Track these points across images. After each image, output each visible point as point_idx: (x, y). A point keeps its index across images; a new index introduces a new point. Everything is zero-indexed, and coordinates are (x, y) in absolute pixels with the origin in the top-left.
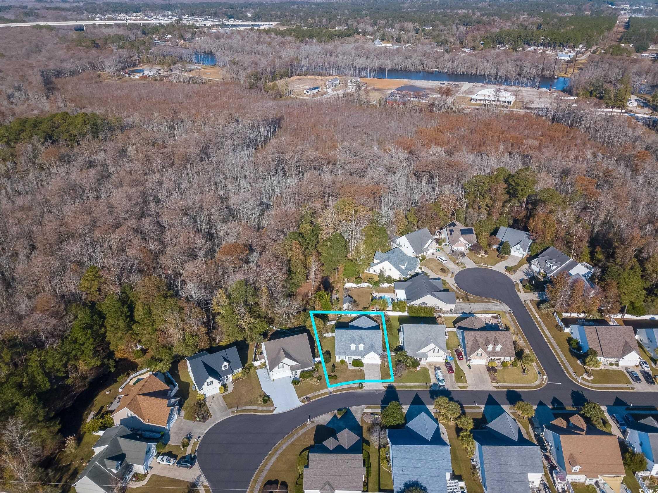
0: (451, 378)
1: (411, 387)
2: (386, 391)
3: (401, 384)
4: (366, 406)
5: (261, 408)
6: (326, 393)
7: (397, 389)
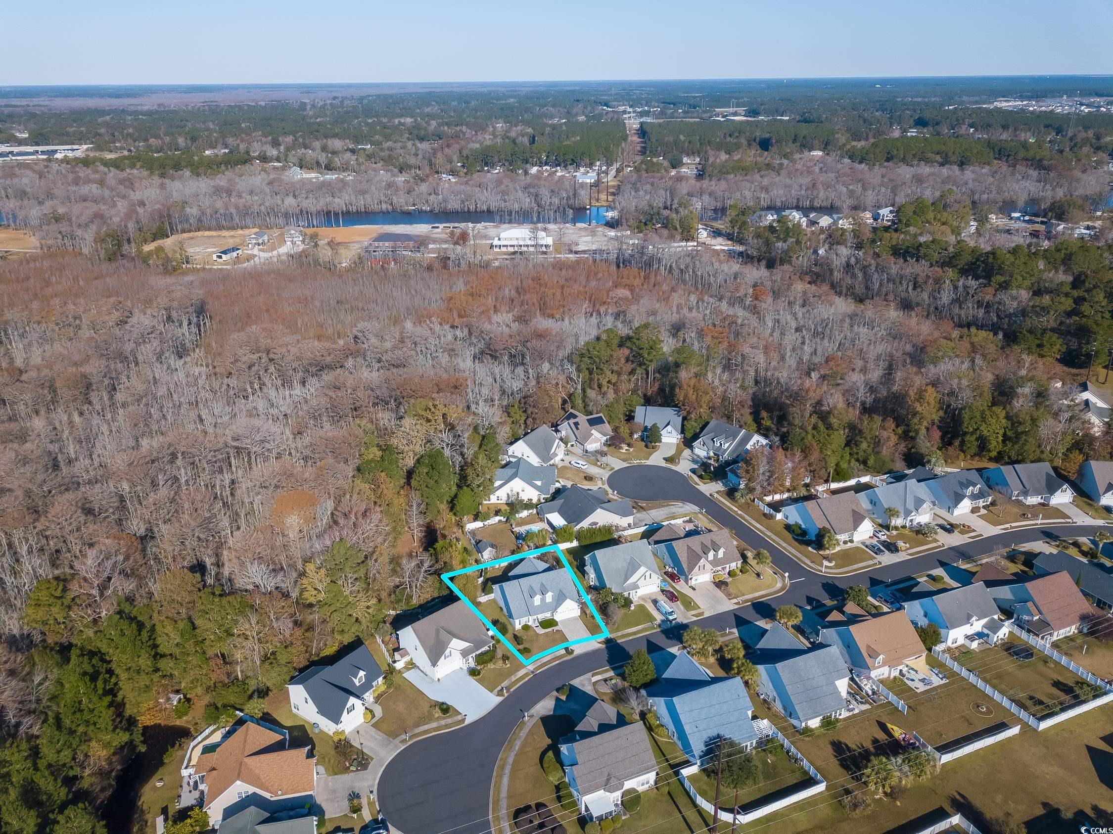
0: (678, 607)
1: (635, 633)
2: (607, 648)
3: (620, 634)
4: (590, 674)
5: (443, 722)
6: (526, 675)
7: (619, 641)
